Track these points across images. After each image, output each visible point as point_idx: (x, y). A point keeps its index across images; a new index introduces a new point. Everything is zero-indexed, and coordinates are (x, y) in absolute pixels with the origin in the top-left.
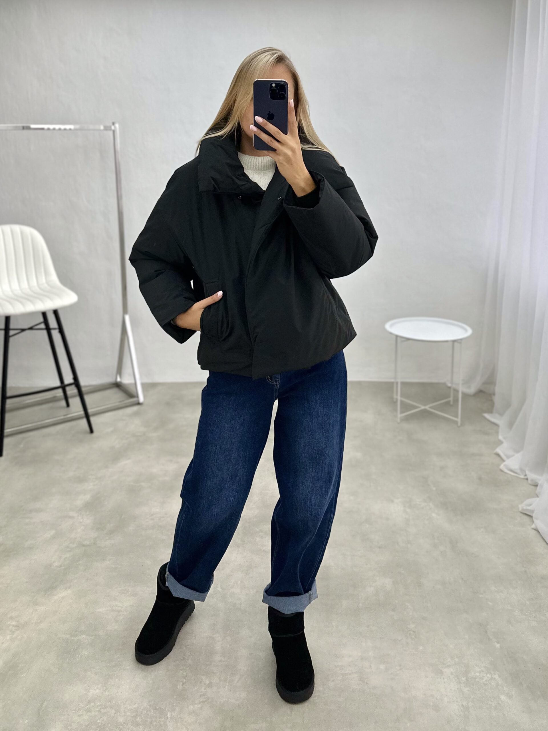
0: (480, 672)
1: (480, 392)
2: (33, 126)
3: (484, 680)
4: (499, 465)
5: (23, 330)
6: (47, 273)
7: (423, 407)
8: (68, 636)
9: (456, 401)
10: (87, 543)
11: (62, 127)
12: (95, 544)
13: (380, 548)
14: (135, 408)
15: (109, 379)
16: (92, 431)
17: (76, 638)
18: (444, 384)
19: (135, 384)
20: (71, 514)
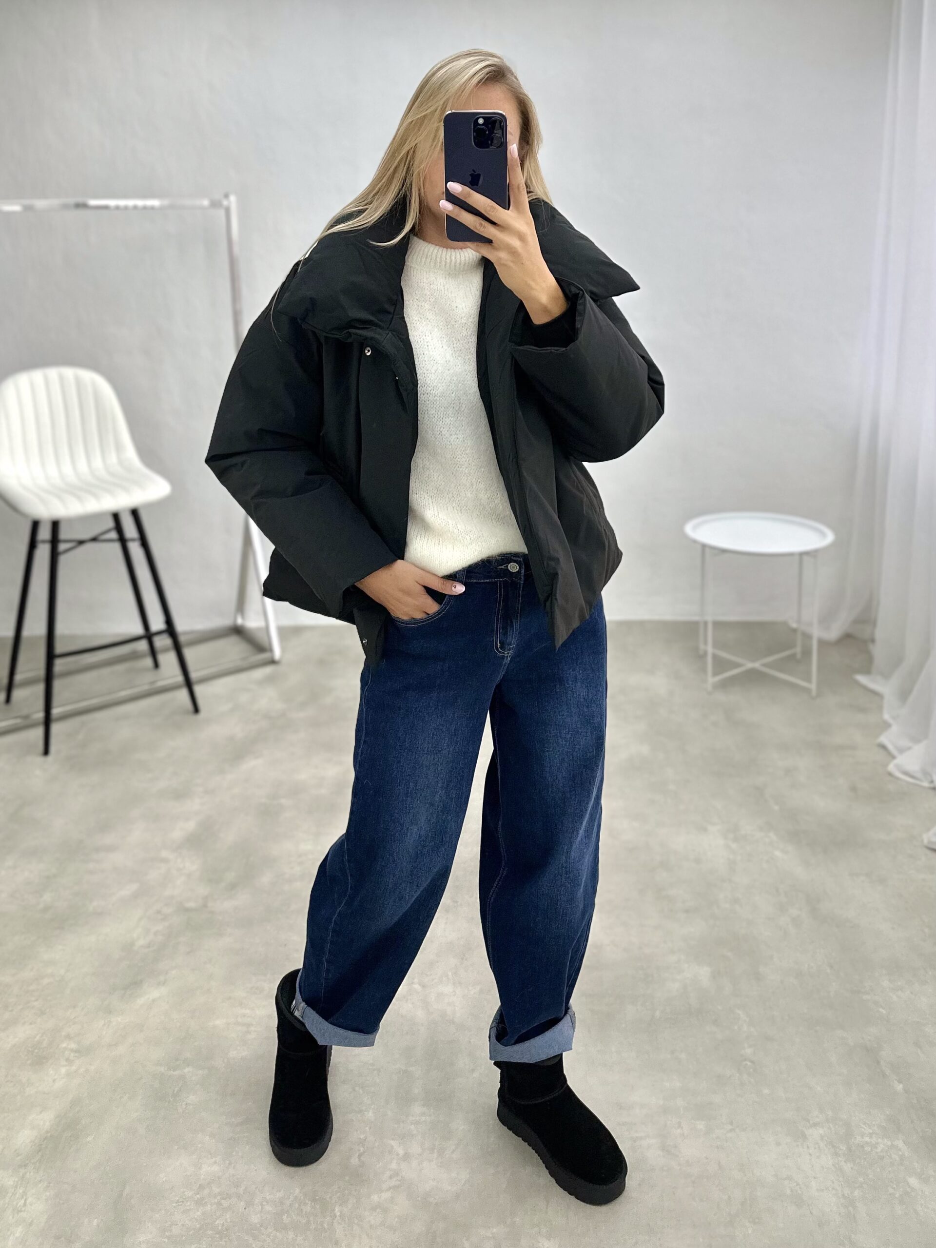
0: (871, 1135)
1: (847, 638)
2: (93, 202)
3: (879, 1150)
4: (885, 765)
5: (81, 542)
6: (119, 448)
7: (750, 665)
8: (162, 1069)
9: (807, 653)
10: (191, 905)
11: (140, 203)
12: (205, 906)
13: (687, 911)
14: (268, 670)
15: (223, 621)
16: (196, 710)
17: (177, 1073)
18: (785, 624)
19: (267, 628)
20: (164, 854)
